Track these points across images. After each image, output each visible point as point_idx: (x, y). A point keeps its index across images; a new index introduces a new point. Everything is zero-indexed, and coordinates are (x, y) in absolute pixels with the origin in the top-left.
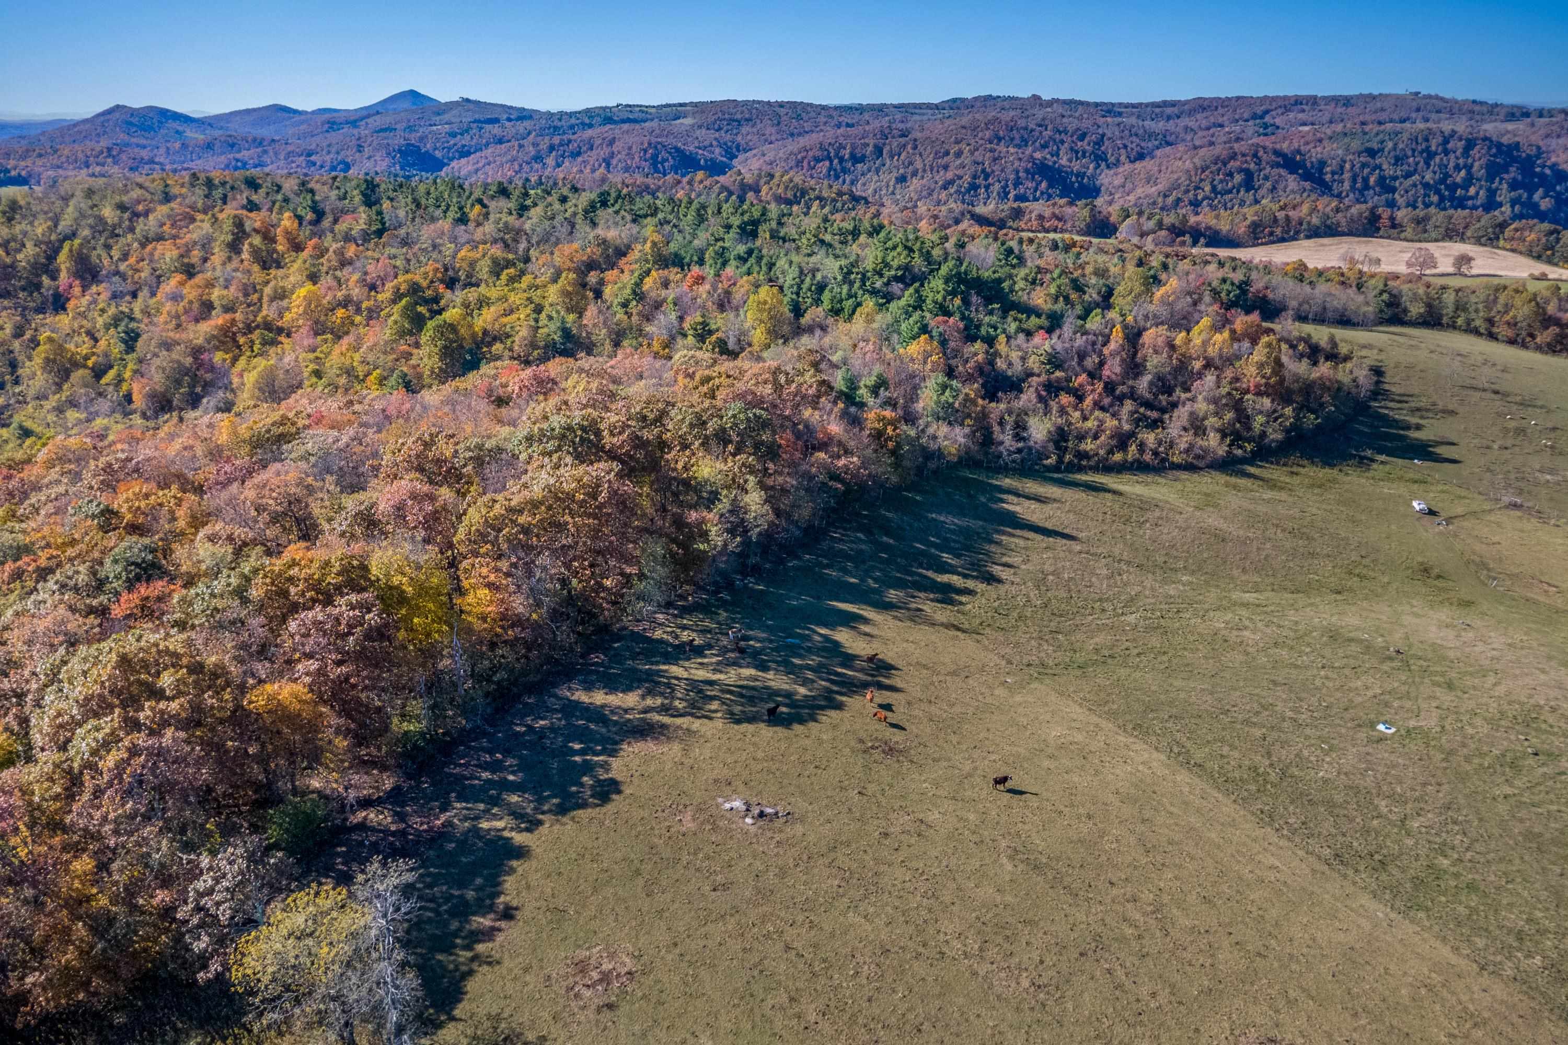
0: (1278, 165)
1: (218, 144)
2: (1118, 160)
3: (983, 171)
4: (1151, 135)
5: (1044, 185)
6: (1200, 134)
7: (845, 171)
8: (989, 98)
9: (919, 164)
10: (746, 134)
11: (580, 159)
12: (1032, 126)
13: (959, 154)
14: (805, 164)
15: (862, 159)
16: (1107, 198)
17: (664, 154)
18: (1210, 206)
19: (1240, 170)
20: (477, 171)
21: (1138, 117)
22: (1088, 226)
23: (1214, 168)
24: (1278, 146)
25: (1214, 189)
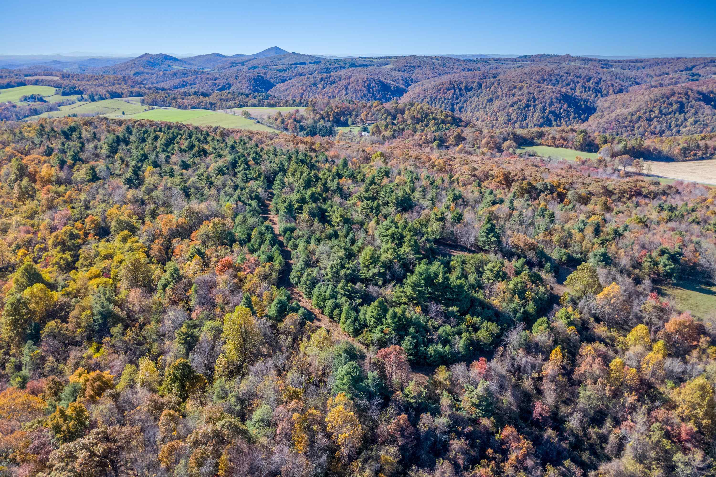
0: (700, 100)
1: (179, 73)
2: (608, 92)
3: (533, 98)
4: (628, 78)
5: (566, 106)
6: (656, 78)
7: (461, 95)
8: (544, 56)
9: (500, 93)
10: (417, 74)
11: (334, 85)
12: (562, 74)
13: (521, 88)
14: (442, 91)
15: (471, 89)
16: (600, 114)
17: (373, 84)
18: (658, 121)
19: (677, 102)
20: (287, 89)
21: (621, 68)
22: (581, 145)
23: (661, 100)
24: (700, 89)
25: (661, 111)
